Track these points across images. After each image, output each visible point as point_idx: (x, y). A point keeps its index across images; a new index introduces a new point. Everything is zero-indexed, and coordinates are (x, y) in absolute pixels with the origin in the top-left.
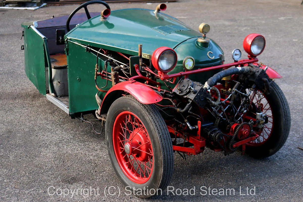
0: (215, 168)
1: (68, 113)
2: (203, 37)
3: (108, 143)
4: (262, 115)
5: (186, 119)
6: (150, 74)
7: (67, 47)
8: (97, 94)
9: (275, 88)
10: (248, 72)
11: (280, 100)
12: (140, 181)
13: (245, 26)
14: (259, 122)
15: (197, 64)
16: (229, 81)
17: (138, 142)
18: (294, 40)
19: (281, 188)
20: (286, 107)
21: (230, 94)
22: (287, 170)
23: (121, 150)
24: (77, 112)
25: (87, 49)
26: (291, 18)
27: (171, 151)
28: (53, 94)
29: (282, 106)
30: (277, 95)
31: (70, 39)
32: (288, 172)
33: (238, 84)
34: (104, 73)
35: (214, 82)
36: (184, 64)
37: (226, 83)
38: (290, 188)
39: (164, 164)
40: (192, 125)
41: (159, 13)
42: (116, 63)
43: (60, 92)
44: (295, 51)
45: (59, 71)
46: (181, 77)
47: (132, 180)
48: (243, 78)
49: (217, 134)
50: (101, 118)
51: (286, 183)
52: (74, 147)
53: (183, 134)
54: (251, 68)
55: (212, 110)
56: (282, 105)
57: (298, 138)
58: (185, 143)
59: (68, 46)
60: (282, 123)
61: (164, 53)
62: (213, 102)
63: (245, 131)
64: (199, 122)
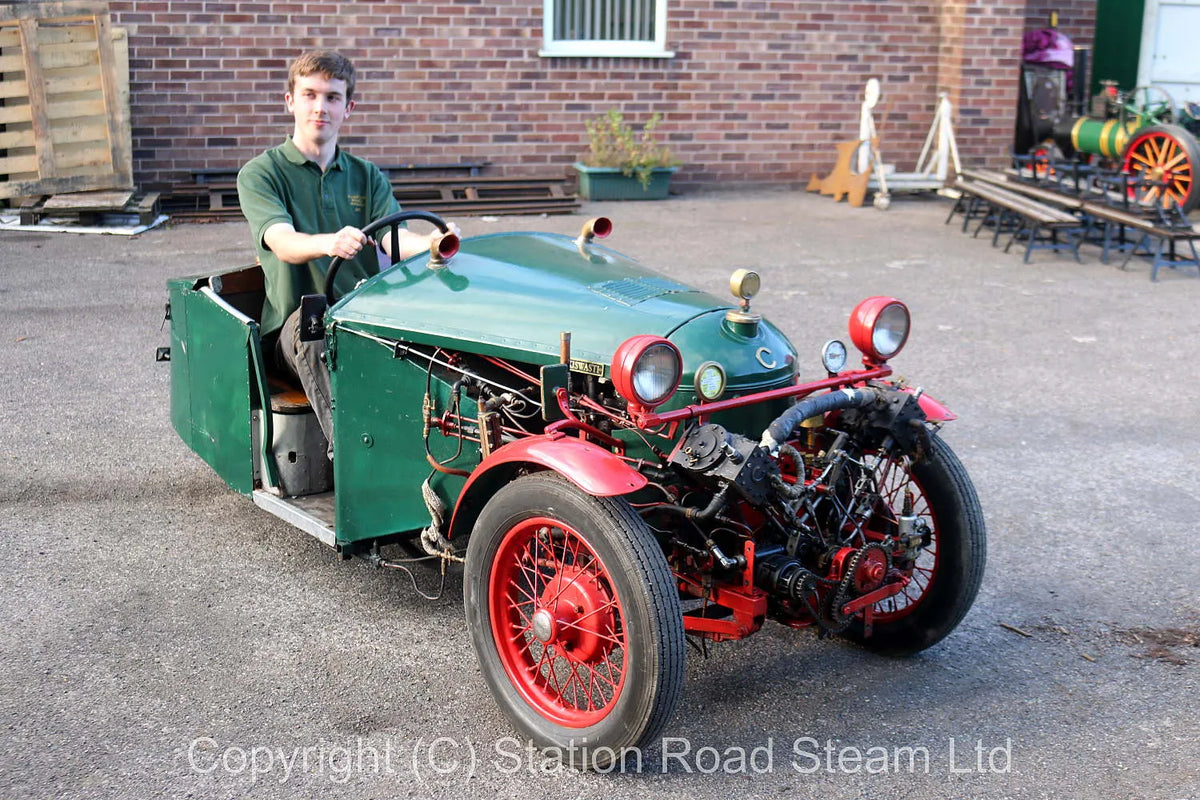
0: (775, 683)
1: (332, 543)
2: (743, 307)
3: (475, 611)
4: (915, 521)
5: (709, 538)
6: (592, 417)
7: (332, 347)
8: (426, 481)
9: (942, 454)
10: (872, 402)
11: (957, 487)
12: (575, 720)
13: (793, 286)
14: (908, 543)
15: (733, 384)
16: (817, 430)
17: (573, 605)
18: (941, 327)
19: (966, 732)
20: (975, 508)
21: (827, 465)
22: (977, 684)
23: (515, 632)
24: (360, 538)
25: (398, 350)
26: (923, 262)
27: (678, 630)
28: (275, 490)
29: (962, 504)
30: (949, 472)
31: (344, 324)
32: (980, 687)
33: (844, 437)
34: (449, 419)
35: (788, 429)
36: (699, 384)
37: (810, 436)
38: (992, 731)
39: (659, 668)
40: (728, 554)
41: (591, 246)
42: (486, 389)
43: (296, 483)
44: (949, 358)
45: (295, 420)
46: (691, 420)
47: (552, 719)
48: (856, 420)
49: (800, 576)
50: (439, 553)
51: (978, 717)
52: (351, 634)
53: (700, 583)
54: (879, 392)
55: (782, 509)
56: (964, 501)
57: (995, 597)
58: (708, 609)
59: (336, 344)
60: (965, 555)
61: (647, 354)
62: (788, 487)
63: (876, 567)
64: (750, 545)
